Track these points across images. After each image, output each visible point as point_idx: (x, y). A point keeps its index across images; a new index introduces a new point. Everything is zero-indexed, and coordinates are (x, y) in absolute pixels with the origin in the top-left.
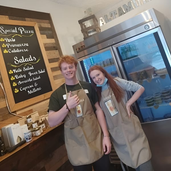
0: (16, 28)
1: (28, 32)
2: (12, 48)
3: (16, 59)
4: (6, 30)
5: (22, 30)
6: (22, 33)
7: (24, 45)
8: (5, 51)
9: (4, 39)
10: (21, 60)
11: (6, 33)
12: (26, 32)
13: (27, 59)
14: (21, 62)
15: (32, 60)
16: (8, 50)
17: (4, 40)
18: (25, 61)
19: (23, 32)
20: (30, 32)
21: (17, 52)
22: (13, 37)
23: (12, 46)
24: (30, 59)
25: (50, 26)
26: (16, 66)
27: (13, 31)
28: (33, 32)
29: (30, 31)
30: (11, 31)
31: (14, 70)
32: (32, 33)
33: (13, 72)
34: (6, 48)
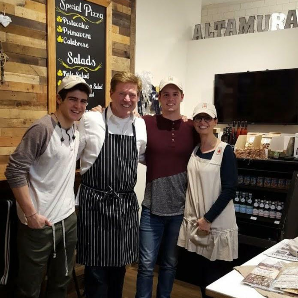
0: (81, 3)
1: (96, 15)
2: (69, 37)
3: (70, 54)
4: (67, 4)
5: (88, 9)
6: (86, 15)
7: (85, 36)
8: (60, 39)
9: (62, 18)
10: (76, 60)
11: (66, 10)
12: (93, 14)
13: (84, 60)
14: (75, 63)
15: (90, 64)
16: (63, 38)
17: (61, 21)
18: (80, 62)
19: (89, 13)
20: (99, 16)
21: (74, 44)
22: (74, 18)
23: (69, 33)
24: (88, 62)
25: (129, 13)
26: (67, 67)
27: (76, 9)
28: (102, 18)
29: (98, 14)
30: (73, 8)
31: (64, 72)
32: (100, 19)
33: (63, 74)
34: (62, 34)
